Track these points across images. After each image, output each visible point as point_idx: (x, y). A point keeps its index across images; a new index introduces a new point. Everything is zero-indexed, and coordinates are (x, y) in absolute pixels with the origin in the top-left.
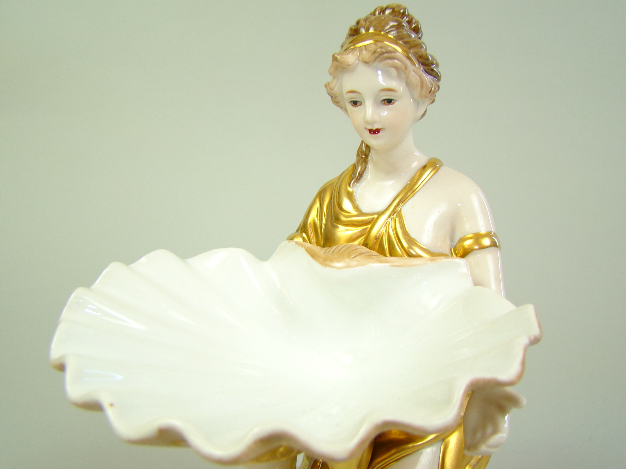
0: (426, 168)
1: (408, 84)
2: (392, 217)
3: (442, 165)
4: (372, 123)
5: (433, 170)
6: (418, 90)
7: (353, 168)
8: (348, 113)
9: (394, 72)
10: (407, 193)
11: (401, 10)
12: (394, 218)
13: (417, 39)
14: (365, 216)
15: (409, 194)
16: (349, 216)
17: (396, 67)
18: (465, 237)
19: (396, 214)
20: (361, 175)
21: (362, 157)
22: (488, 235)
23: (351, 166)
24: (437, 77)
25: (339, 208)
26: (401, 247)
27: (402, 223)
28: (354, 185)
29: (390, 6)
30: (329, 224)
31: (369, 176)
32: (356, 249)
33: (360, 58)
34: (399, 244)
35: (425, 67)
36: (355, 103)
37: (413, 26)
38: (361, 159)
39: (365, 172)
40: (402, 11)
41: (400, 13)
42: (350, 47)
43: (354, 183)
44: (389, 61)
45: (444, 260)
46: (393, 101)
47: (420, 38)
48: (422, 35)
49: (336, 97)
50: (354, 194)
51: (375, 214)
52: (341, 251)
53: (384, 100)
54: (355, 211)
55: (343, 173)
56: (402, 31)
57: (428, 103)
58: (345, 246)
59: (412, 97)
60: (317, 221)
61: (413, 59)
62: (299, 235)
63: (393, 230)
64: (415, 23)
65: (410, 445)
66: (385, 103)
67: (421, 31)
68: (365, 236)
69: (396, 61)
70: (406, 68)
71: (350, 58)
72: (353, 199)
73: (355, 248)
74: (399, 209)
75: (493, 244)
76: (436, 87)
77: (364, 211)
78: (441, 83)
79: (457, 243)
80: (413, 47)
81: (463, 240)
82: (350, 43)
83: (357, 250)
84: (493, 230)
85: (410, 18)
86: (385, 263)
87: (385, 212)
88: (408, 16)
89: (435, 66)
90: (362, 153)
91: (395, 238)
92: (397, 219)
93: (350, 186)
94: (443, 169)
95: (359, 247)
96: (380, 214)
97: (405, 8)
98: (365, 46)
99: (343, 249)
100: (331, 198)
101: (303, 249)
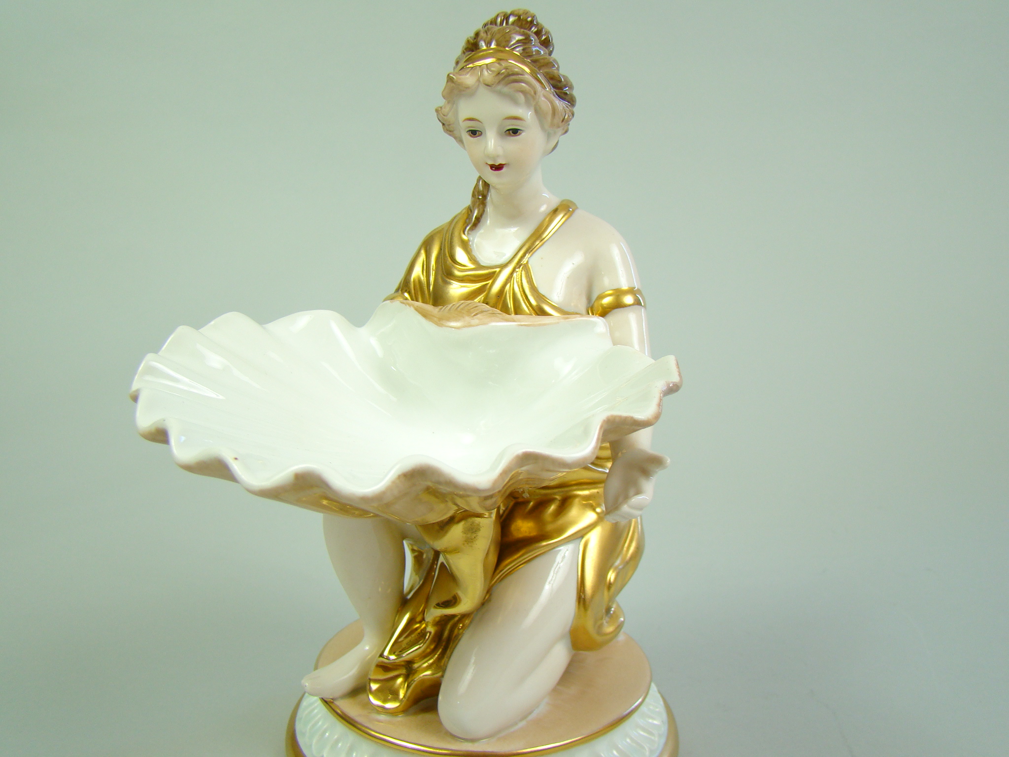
0: (557, 212)
1: (538, 112)
2: (517, 270)
3: (577, 208)
4: (494, 158)
5: (565, 214)
6: (549, 118)
7: (468, 213)
8: (464, 146)
9: (521, 97)
10: (535, 241)
11: (528, 17)
12: (520, 271)
13: (547, 56)
14: (485, 270)
15: (537, 243)
16: (464, 269)
17: (524, 92)
18: (604, 294)
19: (521, 267)
20: (478, 219)
21: (479, 198)
22: (632, 291)
23: (465, 209)
24: (570, 100)
25: (452, 260)
26: (528, 305)
27: (529, 277)
28: (470, 232)
29: (516, 13)
30: (440, 280)
31: (488, 222)
32: (476, 307)
33: (481, 80)
34: (526, 302)
35: (557, 91)
36: (474, 133)
37: (544, 38)
38: (478, 201)
39: (484, 216)
40: (529, 19)
41: (527, 22)
42: (466, 66)
43: (469, 229)
44: (516, 85)
45: (579, 319)
46: (519, 131)
47: (550, 53)
48: (553, 49)
49: (449, 125)
50: (471, 243)
51: (496, 267)
52: (459, 309)
53: (509, 130)
54: (472, 263)
55: (455, 218)
56: (530, 46)
57: (560, 133)
58: (462, 303)
59: (542, 127)
60: (423, 279)
61: (543, 82)
62: (399, 296)
63: (518, 286)
64: (545, 35)
65: (544, 543)
66: (510, 133)
67: (553, 44)
68: (485, 294)
69: (523, 84)
70: (535, 93)
71: (468, 79)
72: (469, 249)
73: (475, 305)
74: (525, 261)
75: (636, 303)
76: (570, 114)
77: (482, 264)
78: (575, 109)
79: (594, 302)
80: (543, 66)
81: (601, 297)
82: (466, 61)
83: (478, 308)
84: (636, 285)
85: (540, 28)
86: (511, 321)
87: (509, 265)
88: (537, 25)
89: (567, 88)
90: (479, 193)
91: (522, 295)
92: (523, 272)
93: (464, 234)
94: (579, 213)
95: (479, 304)
96: (503, 266)
97: (533, 15)
98: (487, 65)
99: (461, 306)
100: (441, 249)
101: (412, 309)
